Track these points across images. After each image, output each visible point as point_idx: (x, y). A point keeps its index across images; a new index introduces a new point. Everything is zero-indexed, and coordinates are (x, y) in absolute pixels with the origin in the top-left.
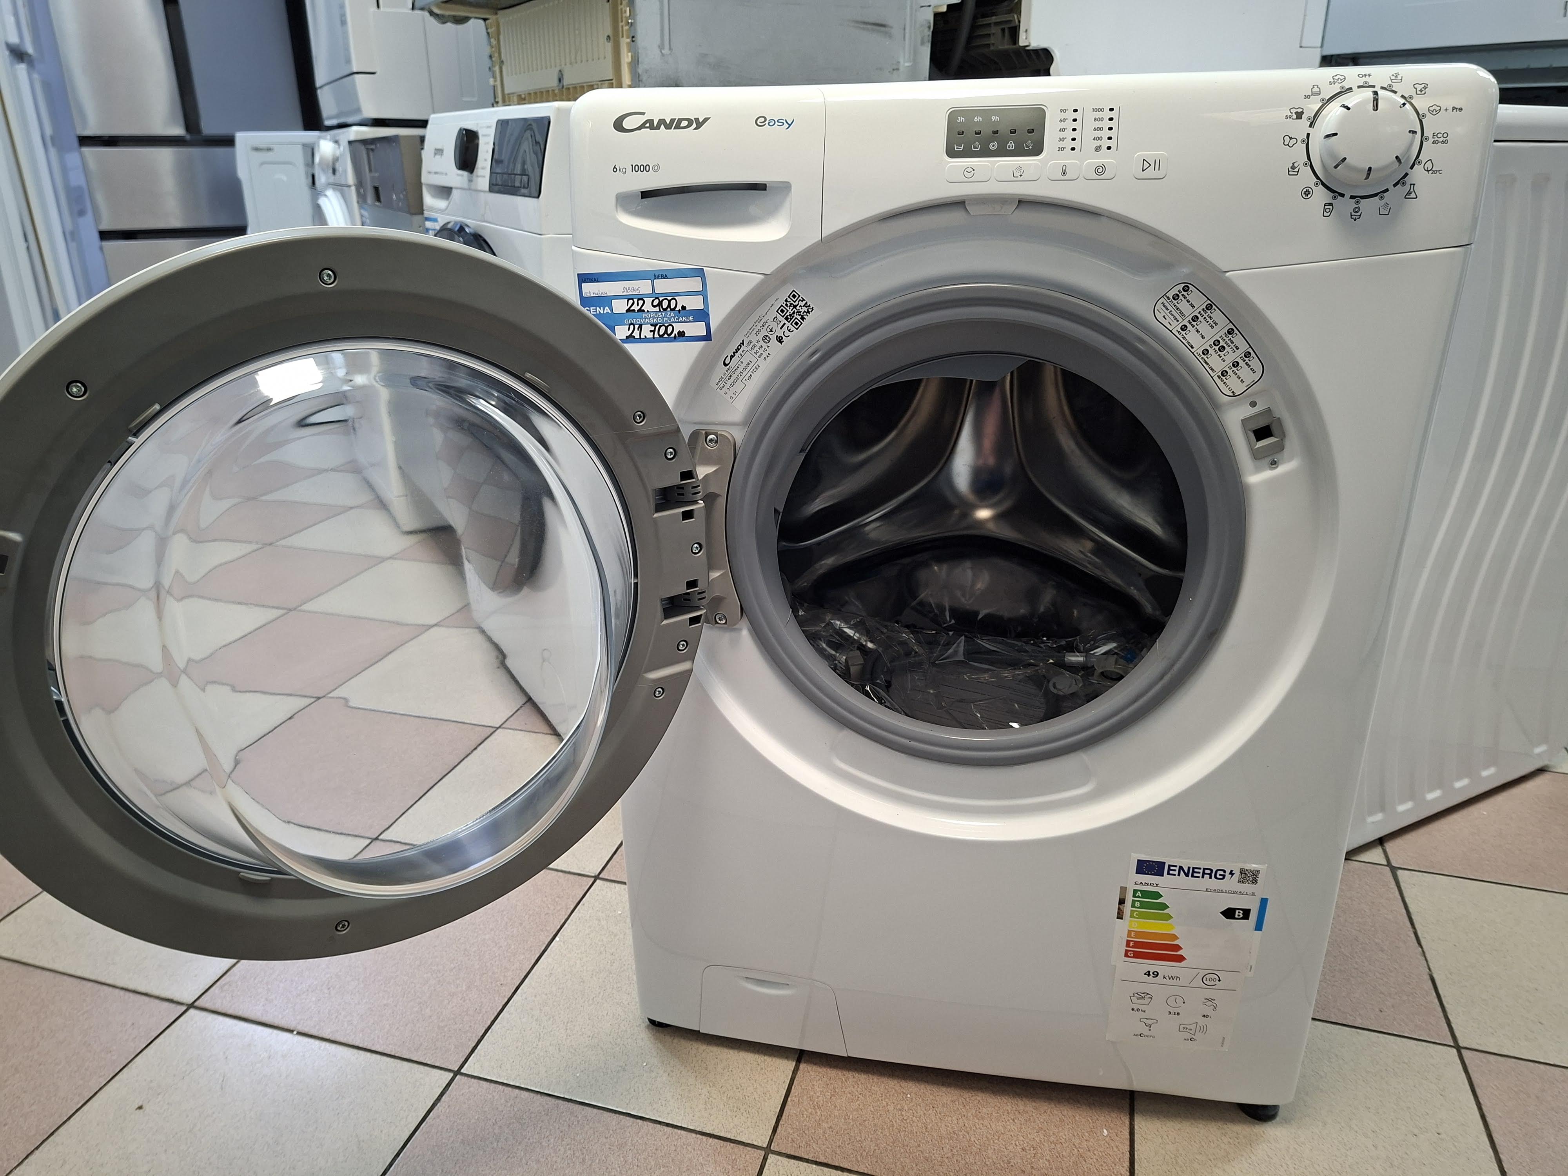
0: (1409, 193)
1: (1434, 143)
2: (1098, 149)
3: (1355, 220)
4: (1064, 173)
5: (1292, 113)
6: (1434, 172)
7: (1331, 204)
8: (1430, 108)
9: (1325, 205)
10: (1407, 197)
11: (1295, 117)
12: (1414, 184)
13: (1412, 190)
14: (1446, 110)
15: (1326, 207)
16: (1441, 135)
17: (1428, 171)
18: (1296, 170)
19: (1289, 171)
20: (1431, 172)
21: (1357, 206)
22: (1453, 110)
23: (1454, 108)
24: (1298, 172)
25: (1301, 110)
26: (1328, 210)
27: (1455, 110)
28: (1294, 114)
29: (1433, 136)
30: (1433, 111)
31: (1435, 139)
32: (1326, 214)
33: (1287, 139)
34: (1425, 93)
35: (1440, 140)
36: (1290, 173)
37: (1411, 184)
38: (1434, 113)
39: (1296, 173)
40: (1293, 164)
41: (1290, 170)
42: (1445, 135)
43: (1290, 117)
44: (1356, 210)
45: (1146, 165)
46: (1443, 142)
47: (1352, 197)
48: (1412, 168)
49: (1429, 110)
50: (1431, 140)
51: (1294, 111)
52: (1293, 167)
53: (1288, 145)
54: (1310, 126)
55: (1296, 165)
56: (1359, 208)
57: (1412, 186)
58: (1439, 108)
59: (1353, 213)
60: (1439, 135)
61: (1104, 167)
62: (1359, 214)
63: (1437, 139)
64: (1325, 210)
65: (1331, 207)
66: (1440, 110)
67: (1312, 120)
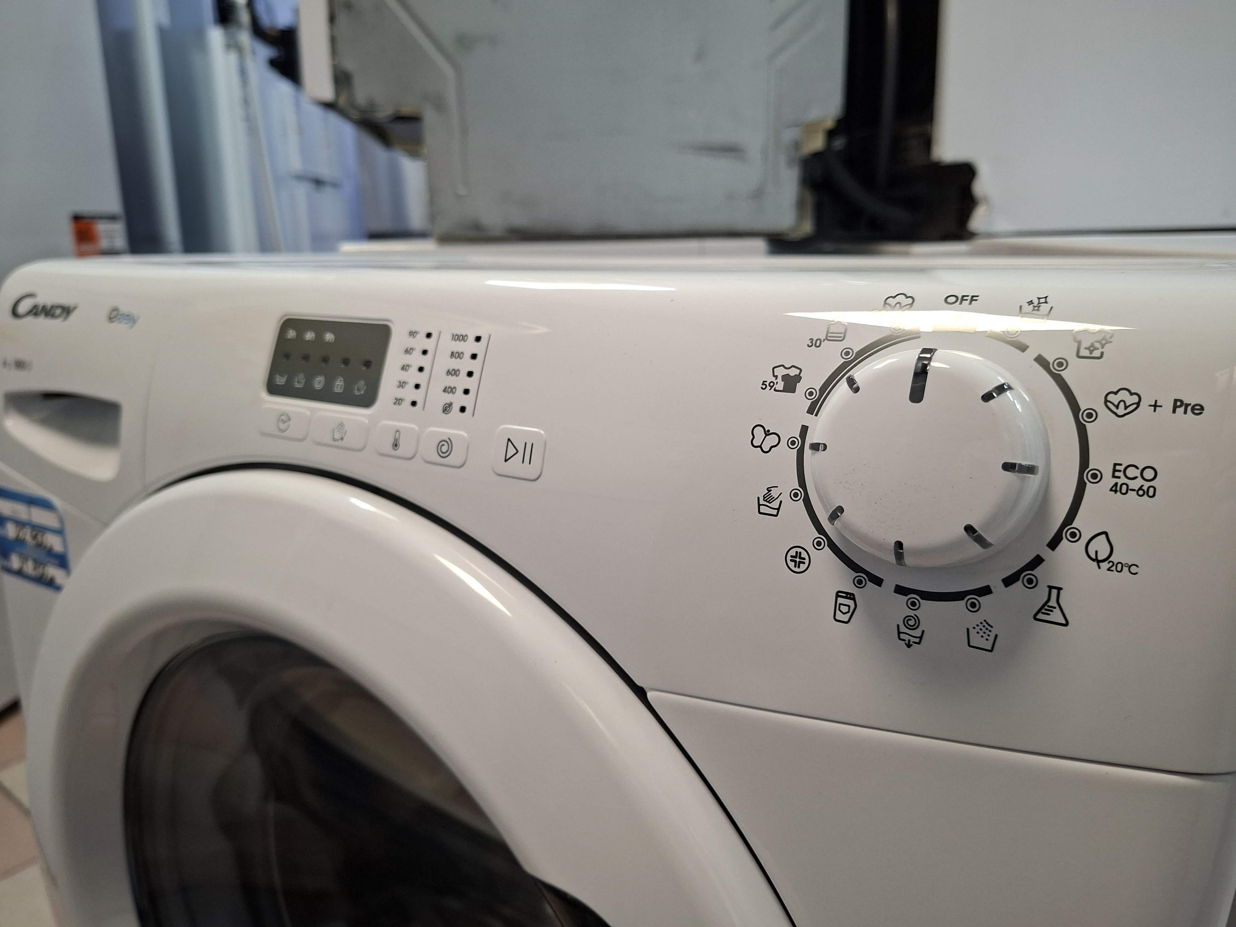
0: (1045, 608)
1: (1115, 489)
2: (447, 408)
3: (909, 646)
4: (396, 445)
5: (776, 377)
6: (1117, 567)
7: (850, 596)
8: (1110, 398)
9: (837, 596)
10: (1040, 616)
11: (780, 385)
12: (1059, 589)
13: (1053, 603)
14: (1155, 406)
15: (840, 600)
16: (1137, 473)
17: (1099, 562)
18: (775, 504)
19: (759, 505)
20: (1105, 565)
21: (912, 613)
22: (1175, 408)
23: (1178, 404)
24: (778, 509)
25: (797, 372)
26: (844, 609)
27: (1180, 410)
28: (780, 378)
29: (1115, 470)
30: (1117, 407)
31: (1120, 482)
32: (839, 616)
33: (759, 432)
34: (1101, 357)
35: (1135, 484)
36: (763, 509)
37: (1051, 588)
38: (1121, 411)
39: (775, 512)
40: (769, 490)
41: (762, 502)
42: (1149, 474)
43: (772, 385)
44: (912, 623)
45: (511, 451)
46: (1142, 492)
47: (900, 590)
48: (1054, 544)
49: (1106, 401)
50: (1108, 481)
51: (780, 372)
52: (768, 498)
53: (760, 447)
54: (810, 411)
55: (774, 493)
56: (917, 619)
57: (1055, 592)
58: (1135, 399)
59: (903, 629)
60: (1131, 472)
61: (449, 442)
62: (917, 633)
63: (1123, 480)
64: (837, 607)
65: (851, 603)
66: (1138, 404)
67: (815, 396)
